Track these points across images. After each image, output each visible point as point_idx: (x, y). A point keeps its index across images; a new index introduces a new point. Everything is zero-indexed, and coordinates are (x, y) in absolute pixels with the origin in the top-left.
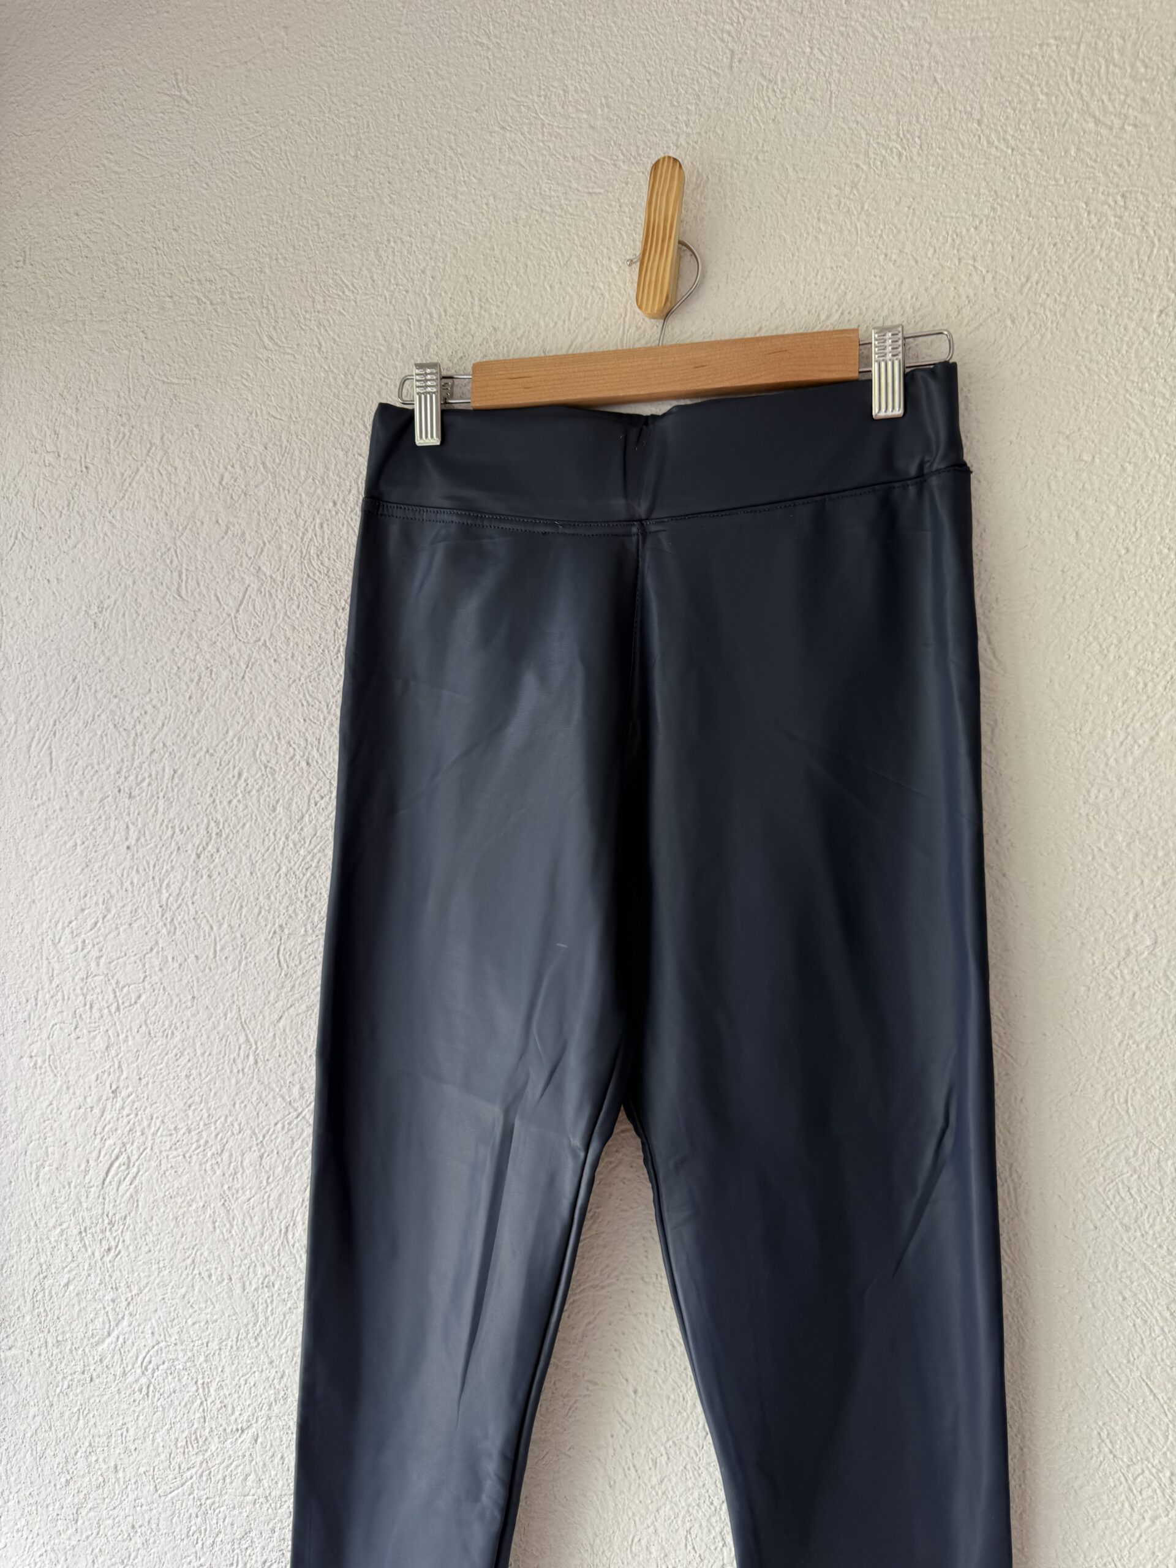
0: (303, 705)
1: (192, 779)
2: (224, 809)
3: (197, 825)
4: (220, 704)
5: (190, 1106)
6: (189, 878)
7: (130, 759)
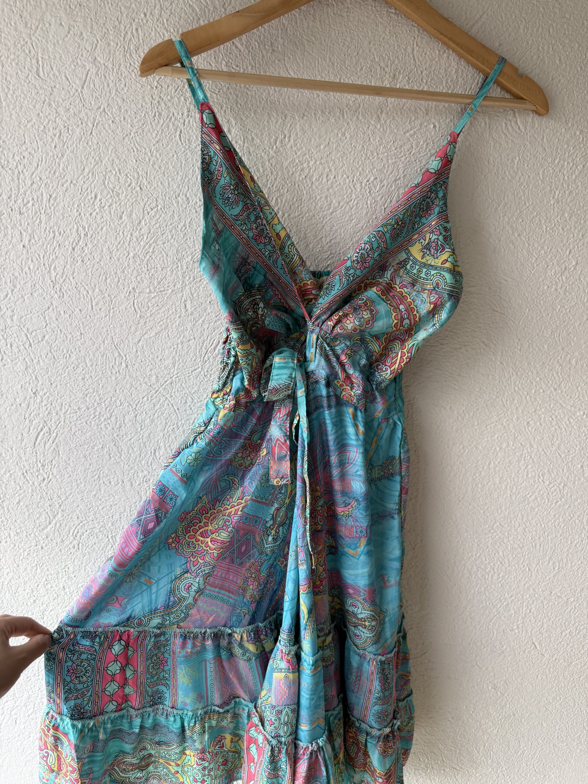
0: (134, 151)
1: (63, 201)
2: (87, 218)
3: (70, 230)
4: (77, 150)
5: (86, 395)
6: (69, 263)
7: (17, 189)
